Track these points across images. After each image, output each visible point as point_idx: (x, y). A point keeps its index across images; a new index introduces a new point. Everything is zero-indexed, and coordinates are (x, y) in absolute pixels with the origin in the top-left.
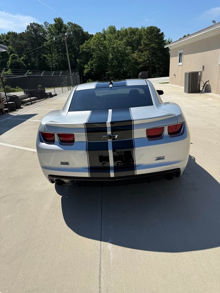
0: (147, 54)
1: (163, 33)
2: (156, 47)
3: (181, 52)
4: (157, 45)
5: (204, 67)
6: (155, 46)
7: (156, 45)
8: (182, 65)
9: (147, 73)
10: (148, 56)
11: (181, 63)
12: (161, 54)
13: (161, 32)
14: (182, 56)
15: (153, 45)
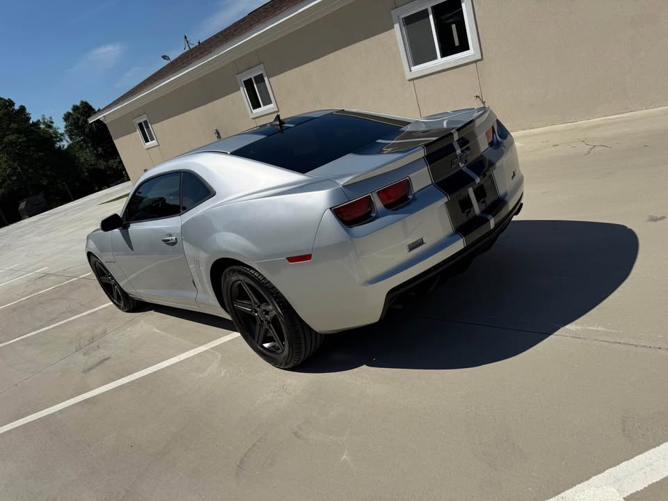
0: (6, 161)
1: (23, 109)
2: (21, 140)
3: (142, 121)
4: (23, 135)
5: (218, 133)
6: (18, 138)
7: (18, 135)
8: (159, 145)
9: (40, 197)
10: (9, 165)
11: (151, 143)
12: (40, 154)
13: (17, 107)
14: (148, 127)
15: (12, 137)
